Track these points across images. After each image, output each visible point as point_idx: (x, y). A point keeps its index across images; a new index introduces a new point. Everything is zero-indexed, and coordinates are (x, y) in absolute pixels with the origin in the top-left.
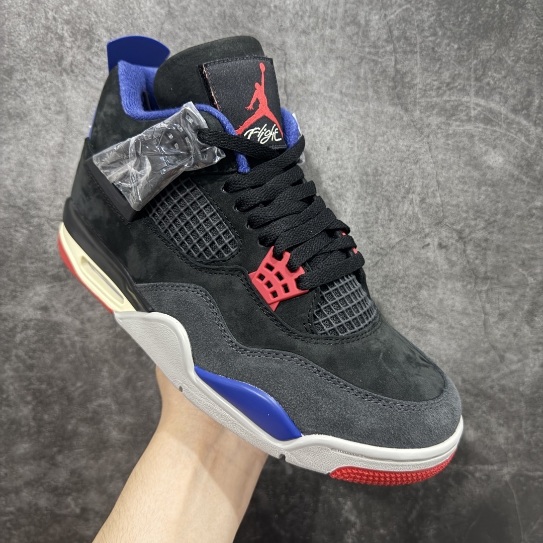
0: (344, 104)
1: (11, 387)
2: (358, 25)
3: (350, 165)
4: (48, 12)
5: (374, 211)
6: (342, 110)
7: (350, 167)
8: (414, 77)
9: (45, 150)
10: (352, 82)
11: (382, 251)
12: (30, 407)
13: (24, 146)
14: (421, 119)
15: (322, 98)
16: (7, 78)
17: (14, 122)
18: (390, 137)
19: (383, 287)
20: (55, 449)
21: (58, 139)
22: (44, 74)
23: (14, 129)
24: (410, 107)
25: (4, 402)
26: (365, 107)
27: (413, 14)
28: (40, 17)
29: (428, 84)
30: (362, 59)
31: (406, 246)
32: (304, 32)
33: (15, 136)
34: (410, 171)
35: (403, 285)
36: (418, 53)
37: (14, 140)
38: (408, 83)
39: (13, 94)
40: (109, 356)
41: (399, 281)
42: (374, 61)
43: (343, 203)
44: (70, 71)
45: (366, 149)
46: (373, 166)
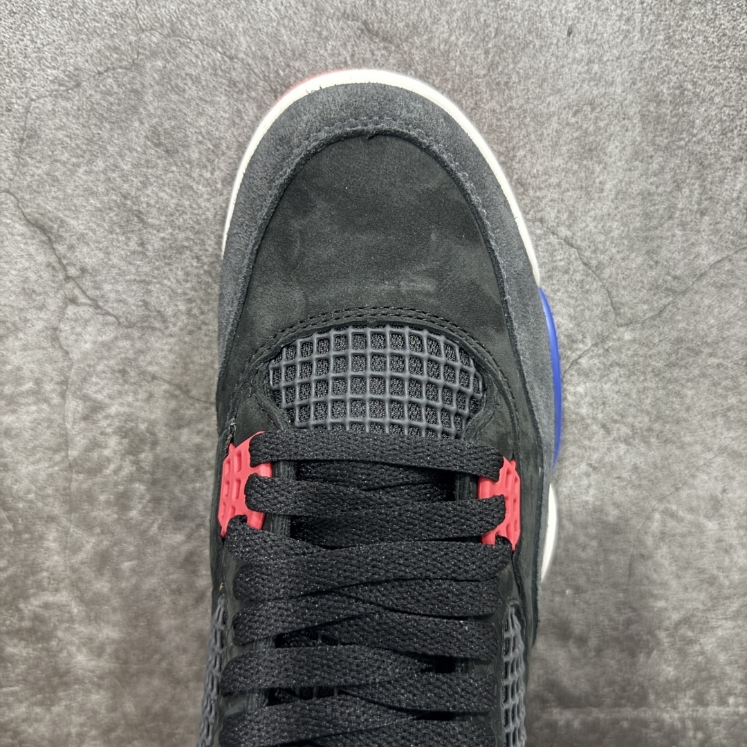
3: (620, 75)
5: (669, 190)
7: (619, 80)
11: (675, 284)
19: (670, 365)
31: (731, 272)
35: (715, 361)
40: (57, 509)
41: (707, 350)
43: (598, 169)
45: (661, 37)
46: (674, 79)
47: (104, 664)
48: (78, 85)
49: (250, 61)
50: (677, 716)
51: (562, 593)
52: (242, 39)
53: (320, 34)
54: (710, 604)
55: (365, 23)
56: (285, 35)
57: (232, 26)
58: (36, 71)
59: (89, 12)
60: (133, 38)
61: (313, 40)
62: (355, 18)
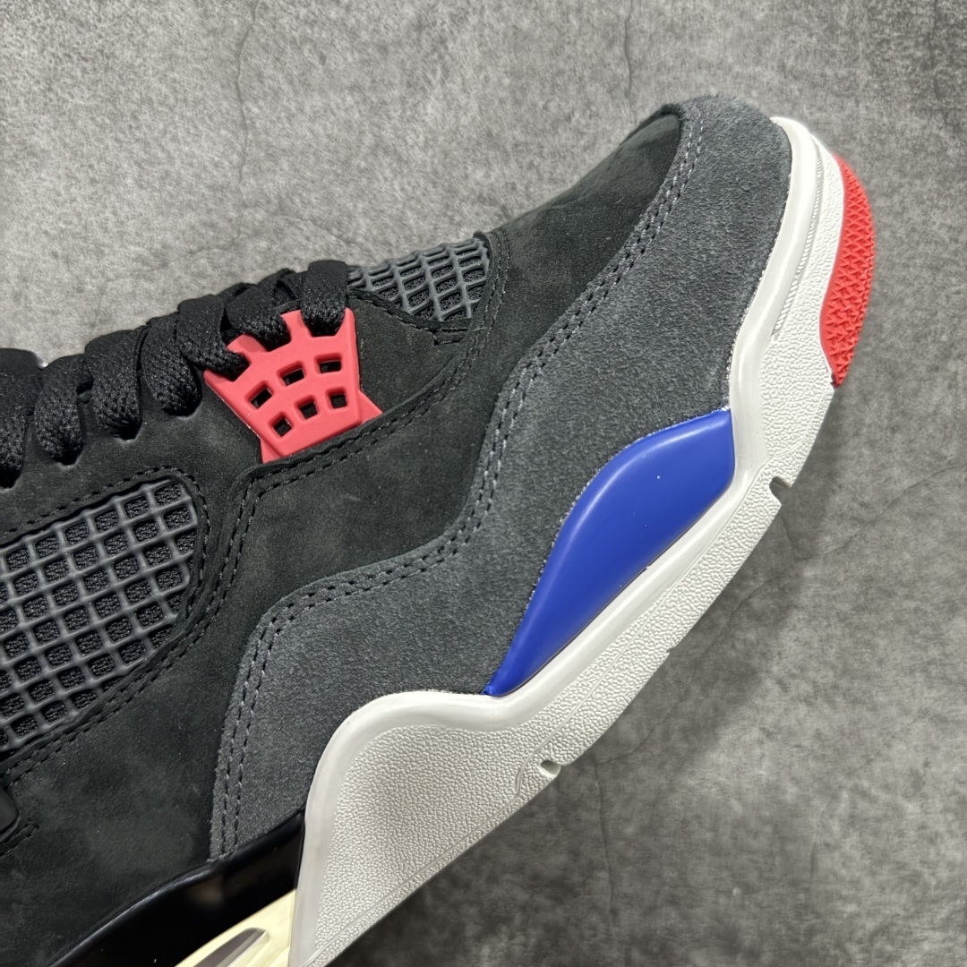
0: (788, 100)
10: (814, 39)
11: (863, 513)
15: (729, 78)
18: (908, 201)
19: (859, 609)
26: (848, 112)
31: (929, 500)
34: (955, 298)
35: (912, 604)
41: (901, 592)
48: (165, 265)
49: (370, 246)
51: (729, 893)
52: (361, 221)
53: (452, 219)
54: (913, 909)
55: (504, 208)
56: (411, 219)
57: (350, 205)
58: (116, 247)
59: (184, 184)
60: (233, 214)
62: (493, 202)
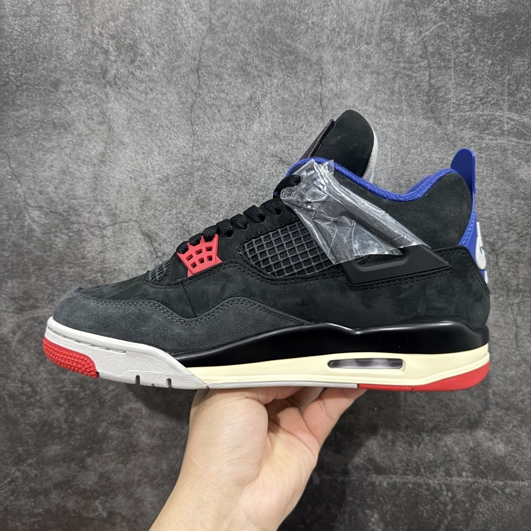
1: (45, 390)
2: (394, 41)
4: (95, 28)
6: (376, 123)
7: (383, 178)
8: (448, 91)
9: (87, 159)
12: (62, 409)
13: (66, 155)
14: (455, 133)
16: (53, 90)
17: (58, 131)
20: (85, 452)
21: (100, 148)
22: (88, 86)
23: (58, 138)
24: (444, 120)
25: (37, 404)
27: (447, 30)
28: (87, 32)
29: (461, 99)
30: (396, 74)
32: (340, 47)
33: (59, 145)
36: (452, 68)
37: (57, 149)
38: (442, 97)
39: (58, 104)
42: (408, 75)
44: (113, 83)
45: (400, 161)
46: (406, 177)
47: (155, 441)
50: (437, 482)
61: (260, 165)
